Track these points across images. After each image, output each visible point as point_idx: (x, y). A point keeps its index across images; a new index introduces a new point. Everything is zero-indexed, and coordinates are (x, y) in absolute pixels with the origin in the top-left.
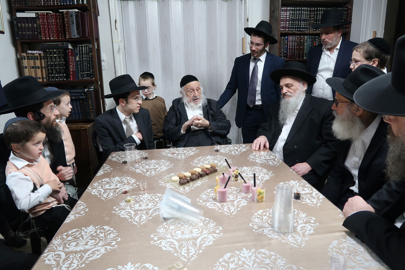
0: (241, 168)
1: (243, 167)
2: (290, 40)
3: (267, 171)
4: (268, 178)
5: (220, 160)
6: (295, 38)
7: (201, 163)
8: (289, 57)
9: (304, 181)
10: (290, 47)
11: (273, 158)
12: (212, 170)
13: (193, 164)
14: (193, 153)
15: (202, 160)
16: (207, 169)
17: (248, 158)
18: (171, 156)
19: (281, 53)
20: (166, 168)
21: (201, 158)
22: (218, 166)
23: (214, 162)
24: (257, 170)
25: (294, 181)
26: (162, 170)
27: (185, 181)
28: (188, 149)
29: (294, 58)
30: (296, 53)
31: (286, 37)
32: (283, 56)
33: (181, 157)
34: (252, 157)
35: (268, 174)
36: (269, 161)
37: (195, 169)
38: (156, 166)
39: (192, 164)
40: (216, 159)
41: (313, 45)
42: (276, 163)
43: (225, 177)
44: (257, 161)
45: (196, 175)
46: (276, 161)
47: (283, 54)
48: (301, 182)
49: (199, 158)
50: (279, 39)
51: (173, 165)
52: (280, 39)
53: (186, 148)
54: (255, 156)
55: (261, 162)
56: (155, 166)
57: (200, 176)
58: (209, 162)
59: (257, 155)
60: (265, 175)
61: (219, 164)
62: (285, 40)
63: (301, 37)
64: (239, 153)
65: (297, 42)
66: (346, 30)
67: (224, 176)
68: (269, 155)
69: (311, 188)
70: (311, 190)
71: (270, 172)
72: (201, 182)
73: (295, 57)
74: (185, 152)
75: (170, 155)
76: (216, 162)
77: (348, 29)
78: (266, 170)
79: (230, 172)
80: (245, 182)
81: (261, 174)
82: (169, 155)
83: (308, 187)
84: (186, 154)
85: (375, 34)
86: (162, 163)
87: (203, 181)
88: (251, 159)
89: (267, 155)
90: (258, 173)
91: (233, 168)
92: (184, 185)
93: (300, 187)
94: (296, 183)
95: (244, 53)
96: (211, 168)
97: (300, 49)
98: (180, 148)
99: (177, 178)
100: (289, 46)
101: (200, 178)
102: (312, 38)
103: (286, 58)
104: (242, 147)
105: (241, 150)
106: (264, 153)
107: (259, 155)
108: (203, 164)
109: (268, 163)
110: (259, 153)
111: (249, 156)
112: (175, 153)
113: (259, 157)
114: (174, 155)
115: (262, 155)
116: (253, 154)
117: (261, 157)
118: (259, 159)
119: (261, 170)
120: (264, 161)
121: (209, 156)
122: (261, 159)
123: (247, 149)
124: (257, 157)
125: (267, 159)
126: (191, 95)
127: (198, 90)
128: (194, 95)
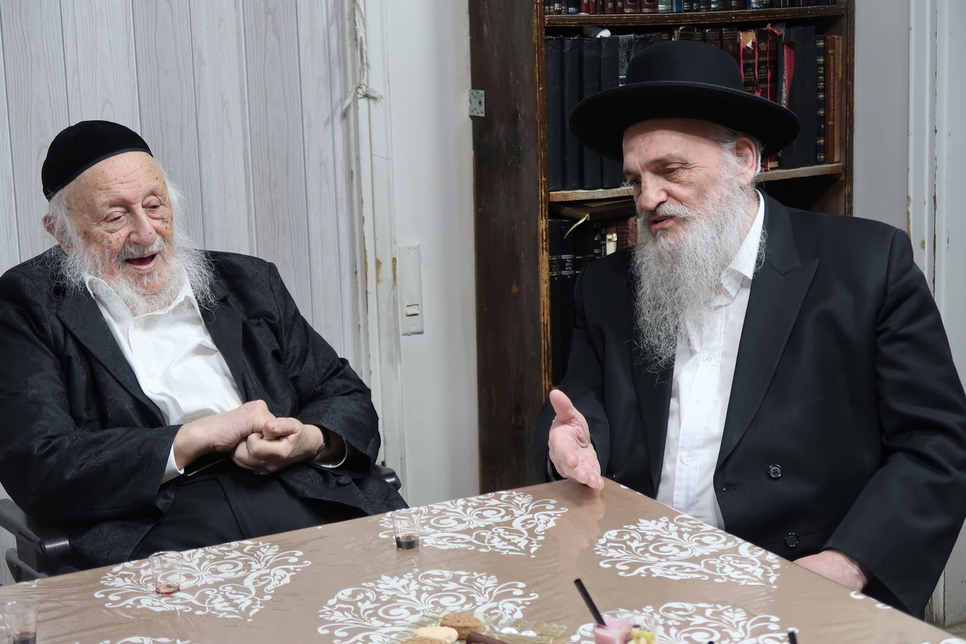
3: (748, 615)
5: (466, 594)
7: (375, 623)
8: (588, 5)
11: (722, 547)
13: (339, 633)
14: (279, 571)
15: (368, 605)
17: (601, 564)
21: (353, 596)
22: (482, 623)
23: (439, 604)
24: (701, 619)
28: (232, 555)
29: (615, 10)
32: (560, 1)
33: (235, 606)
34: (612, 552)
35: (766, 630)
36: (716, 562)
40: (437, 589)
42: (755, 570)
44: (657, 571)
46: (749, 561)
49: (339, 595)
54: (629, 548)
55: (681, 576)
60: (754, 637)
61: (480, 614)
64: (527, 540)
68: (691, 534)
71: (768, 620)
73: (615, 4)
74: (227, 571)
75: (154, 604)
76: (452, 605)
78: (742, 612)
81: (734, 634)
82: (146, 600)
84: (250, 585)
88: (619, 567)
89: (681, 534)
103: (572, 9)
104: (523, 509)
105: (529, 522)
106: (656, 524)
107: (643, 540)
108: (390, 625)
109: (719, 574)
110: (634, 530)
111: (598, 553)
112: (179, 590)
113: (651, 548)
114: (179, 601)
115: (657, 536)
116: (608, 541)
117: (661, 549)
118: (659, 561)
119: (714, 613)
120: (692, 568)
121: (384, 577)
122: (668, 560)
123: (555, 515)
124: (643, 552)
125: (697, 555)
126: (113, 237)
127: (155, 207)
128: (134, 237)
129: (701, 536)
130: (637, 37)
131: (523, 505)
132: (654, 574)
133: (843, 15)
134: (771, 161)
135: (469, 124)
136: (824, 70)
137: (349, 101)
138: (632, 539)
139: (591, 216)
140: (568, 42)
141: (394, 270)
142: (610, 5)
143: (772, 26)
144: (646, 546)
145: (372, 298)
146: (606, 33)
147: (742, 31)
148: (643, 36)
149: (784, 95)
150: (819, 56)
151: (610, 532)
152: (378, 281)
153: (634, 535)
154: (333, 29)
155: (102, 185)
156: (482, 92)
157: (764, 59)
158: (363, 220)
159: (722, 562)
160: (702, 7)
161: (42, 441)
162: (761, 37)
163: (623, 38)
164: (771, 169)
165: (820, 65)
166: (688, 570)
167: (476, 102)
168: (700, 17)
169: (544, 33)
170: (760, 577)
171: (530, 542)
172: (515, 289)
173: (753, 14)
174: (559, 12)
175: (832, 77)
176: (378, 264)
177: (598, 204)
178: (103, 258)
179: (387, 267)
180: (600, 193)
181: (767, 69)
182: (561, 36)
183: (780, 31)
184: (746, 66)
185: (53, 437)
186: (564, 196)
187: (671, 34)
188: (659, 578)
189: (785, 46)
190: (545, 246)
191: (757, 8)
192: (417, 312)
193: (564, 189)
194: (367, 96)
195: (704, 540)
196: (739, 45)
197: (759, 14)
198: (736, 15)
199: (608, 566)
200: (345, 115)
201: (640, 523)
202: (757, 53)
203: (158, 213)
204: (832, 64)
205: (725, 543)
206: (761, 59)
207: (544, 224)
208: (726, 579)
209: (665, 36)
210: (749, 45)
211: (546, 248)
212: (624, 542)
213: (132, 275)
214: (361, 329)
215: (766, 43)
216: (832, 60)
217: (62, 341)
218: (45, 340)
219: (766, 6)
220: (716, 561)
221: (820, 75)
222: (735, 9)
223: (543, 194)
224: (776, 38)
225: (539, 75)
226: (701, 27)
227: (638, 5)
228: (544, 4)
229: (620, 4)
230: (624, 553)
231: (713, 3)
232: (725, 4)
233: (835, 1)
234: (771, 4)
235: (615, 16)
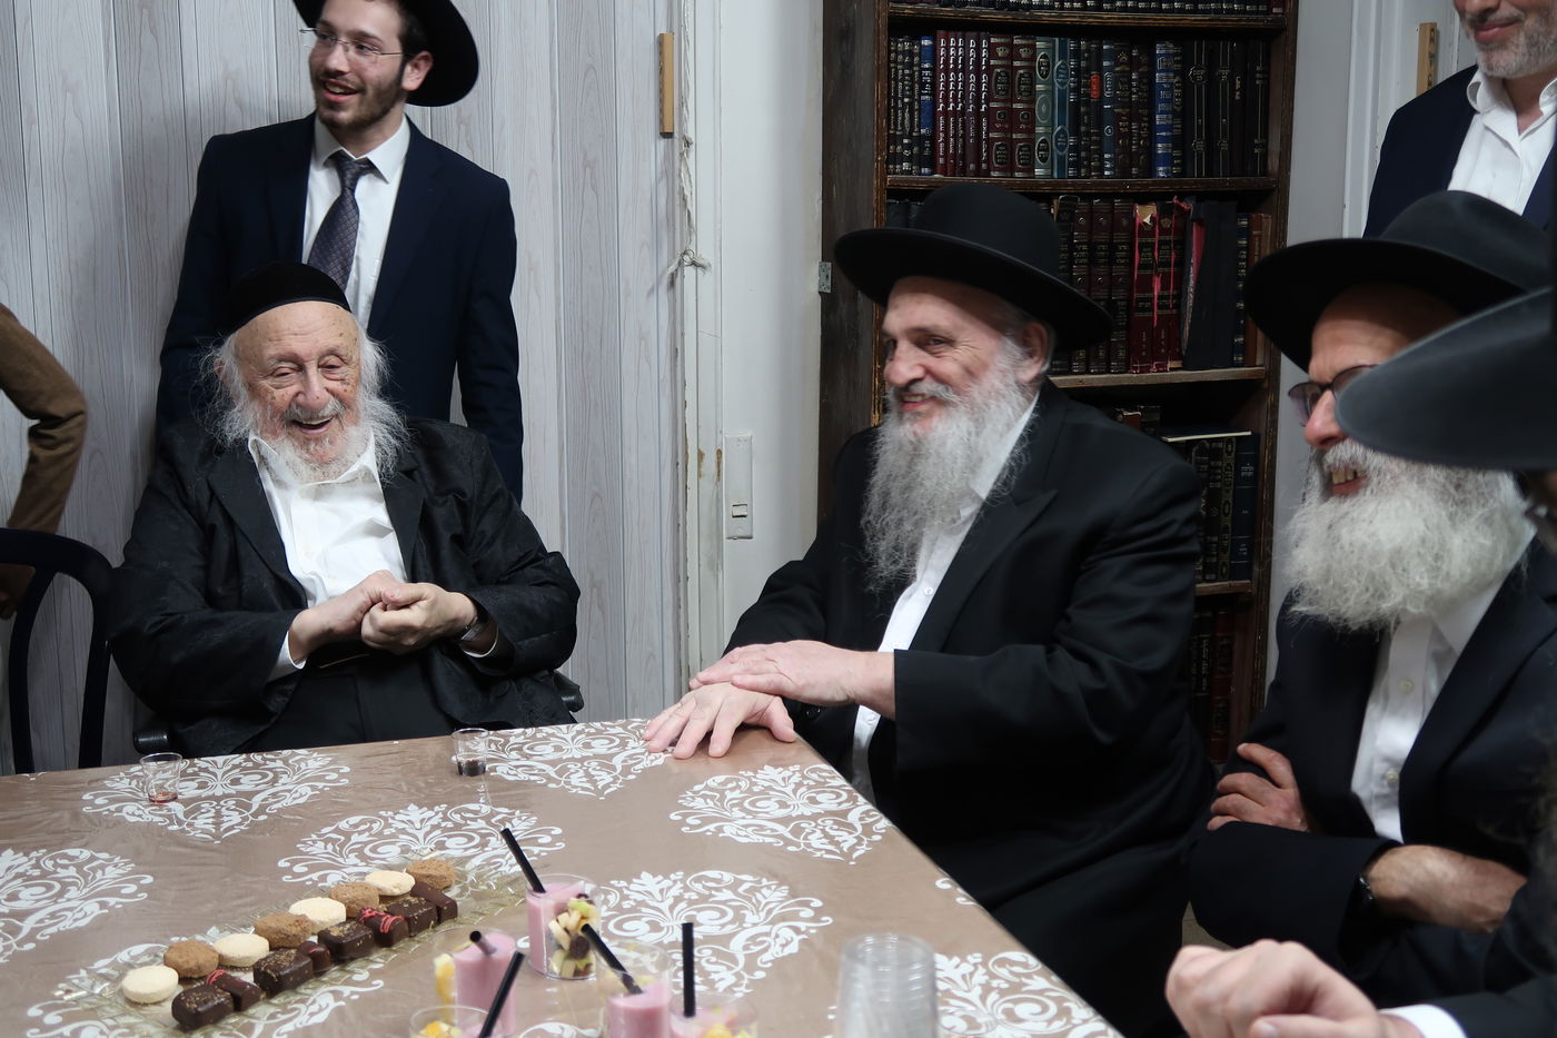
0: (623, 883)
1: (630, 875)
2: (946, 62)
3: (793, 894)
4: (793, 948)
5: (483, 836)
6: (978, 49)
7: (352, 859)
8: (945, 166)
9: (1020, 955)
10: (947, 105)
11: (833, 807)
12: (419, 906)
13: (298, 869)
14: (303, 788)
15: (364, 838)
16: (384, 898)
17: (673, 816)
18: (149, 815)
19: (894, 140)
20: (93, 908)
21: (356, 826)
22: (463, 876)
23: (441, 846)
24: (727, 895)
25: (956, 960)
26: (66, 925)
27: (221, 998)
28: (271, 765)
29: (978, 172)
30: (988, 140)
31: (926, 42)
32: (909, 159)
33: (217, 824)
34: (699, 803)
35: (795, 916)
36: (809, 826)
37: (300, 908)
38: (25, 893)
39: (288, 871)
40: (457, 826)
41: (1088, 95)
42: (847, 840)
43: (495, 956)
44: (729, 830)
45: (304, 949)
46: (850, 827)
47: (909, 147)
48: (1002, 963)
49: (343, 825)
50: (884, 53)
51: (149, 879)
52: (889, 52)
53: (257, 757)
54: (723, 796)
55: (756, 839)
56: (13, 897)
57: (333, 953)
58: (405, 850)
59: (732, 790)
60: (773, 923)
61: (477, 861)
62: (916, 59)
63: (1011, 46)
64: (616, 778)
65: (990, 76)
66: (1269, 12)
67: (487, 950)
68: (809, 787)
69: (1059, 1001)
70: (1058, 1016)
71: (806, 904)
72: (337, 995)
73: (978, 163)
74: (248, 783)
75: (134, 813)
76: (455, 847)
77: (1284, 7)
78: (785, 890)
79: (534, 916)
80: (630, 985)
81: (750, 918)
82: (130, 808)
83: (1041, 992)
84: (256, 801)
85: (1432, 40)
86: (72, 871)
87: (347, 990)
88: (690, 820)
89: (798, 787)
90: (731, 914)
91: (555, 891)
92: (209, 1028)
93: (993, 996)
94: (966, 968)
95: (667, 131)
96: (413, 893)
97: (1010, 115)
98: (220, 759)
99: (160, 981)
100: (946, 98)
101: (334, 972)
102: (1077, 54)
103: (925, 170)
105: (634, 757)
106: (780, 772)
107: (749, 791)
108: (364, 864)
109: (801, 841)
110: (748, 777)
111: (679, 801)
112: (175, 799)
113: (747, 801)
114: (164, 812)
115: (770, 788)
116: (707, 788)
117: (758, 803)
118: (744, 818)
119: (752, 890)
120: (775, 831)
121: (412, 807)
122: (754, 818)
124: (733, 806)
125: (795, 813)
126: (278, 393)
127: (333, 367)
128: (301, 398)
129: (820, 792)
132: (724, 833)
133: (1272, 190)
134: (1173, 359)
135: (818, 300)
136: (1247, 255)
137: (672, 268)
138: (735, 788)
140: (915, 207)
141: (719, 464)
142: (972, 166)
143: (1179, 199)
144: (744, 799)
145: (692, 493)
147: (1140, 204)
149: (1192, 282)
150: (1240, 237)
151: (717, 777)
152: (699, 475)
153: (742, 784)
154: (662, 187)
155: (273, 335)
156: (829, 264)
157: (1167, 238)
158: (685, 404)
159: (816, 826)
160: (1092, 173)
161: (157, 618)
162: (1164, 212)
164: (1171, 369)
165: (1243, 249)
166: (768, 832)
167: (824, 275)
168: (1087, 185)
169: (885, 195)
170: (845, 850)
171: (615, 781)
173: (1154, 183)
174: (909, 172)
176: (701, 455)
178: (263, 415)
179: (710, 460)
181: (1170, 249)
182: (907, 200)
183: (1187, 205)
184: (1142, 246)
185: (171, 614)
187: (1050, 204)
188: (725, 839)
189: (1194, 223)
191: (1163, 177)
192: (745, 513)
194: (693, 263)
195: (820, 797)
196: (1135, 219)
197: (1165, 183)
198: (1135, 184)
199: (678, 818)
200: (672, 284)
201: (762, 769)
202: (1157, 231)
203: (338, 374)
204: (1257, 248)
205: (840, 804)
206: (1163, 238)
208: (801, 847)
209: (1043, 206)
210: (1147, 220)
212: (722, 791)
213: (298, 439)
214: (681, 528)
215: (1171, 218)
216: (1257, 243)
217: (207, 509)
218: (186, 506)
219: (1175, 175)
220: (810, 824)
221: (1243, 261)
222: (1134, 178)
224: (1184, 213)
226: (1088, 197)
227: (1009, 168)
228: (888, 163)
229: (984, 165)
230: (711, 803)
231: (1108, 169)
232: (1122, 170)
233: (1265, 173)
234: (1183, 174)
235: (975, 180)
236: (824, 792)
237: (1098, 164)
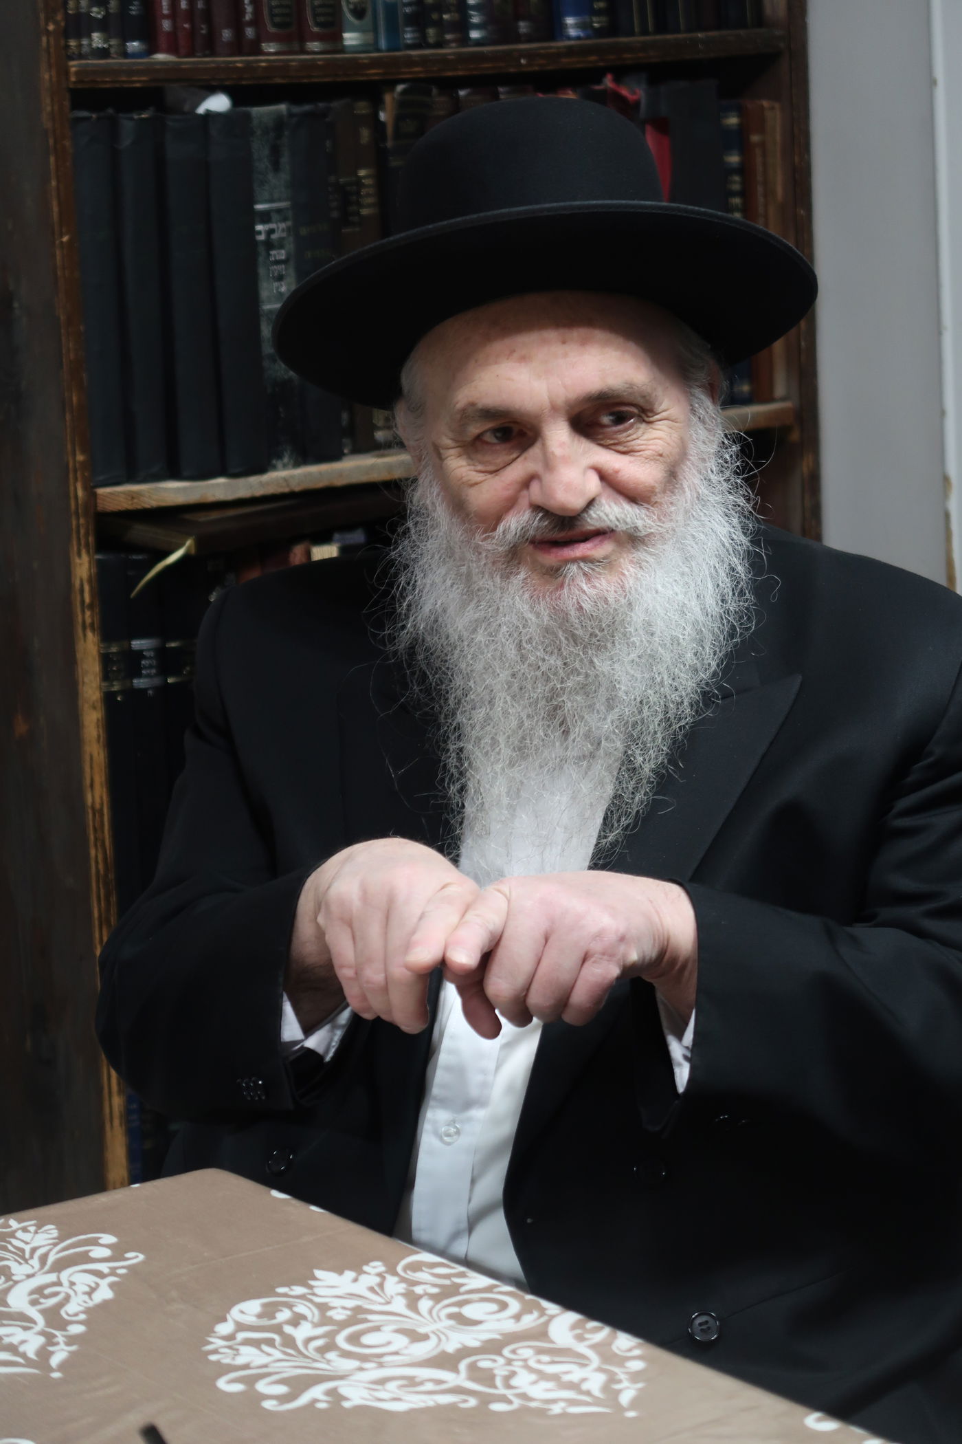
8: (173, 35)
11: (510, 1326)
17: (223, 1384)
29: (239, 46)
32: (103, 25)
34: (248, 1355)
36: (497, 1365)
42: (587, 1378)
44: (355, 1394)
46: (574, 1356)
47: (102, 0)
54: (289, 1342)
55: (413, 1401)
59: (294, 1324)
68: (436, 1298)
73: (238, 31)
88: (263, 1388)
89: (412, 1301)
103: (134, 45)
104: (35, 1262)
105: (47, 1292)
106: (355, 1280)
107: (325, 1320)
109: (502, 1391)
110: (302, 1297)
111: (213, 1358)
113: (341, 1340)
115: (358, 1310)
116: (241, 1327)
117: (366, 1339)
118: (361, 1369)
120: (439, 1383)
122: (381, 1365)
123: (113, 1272)
124: (322, 1350)
125: (451, 1347)
129: (461, 1304)
130: (296, 109)
131: (33, 1250)
132: (346, 1399)
133: (780, 54)
136: (743, 183)
138: (296, 1320)
139: (199, 543)
140: (129, 124)
142: (226, 34)
143: (617, 80)
144: (331, 1335)
146: (218, 103)
148: (307, 108)
150: (728, 148)
151: (244, 1306)
153: (301, 1308)
159: (509, 1362)
160: (448, 37)
163: (262, 112)
165: (732, 171)
166: (429, 1386)
168: (444, 60)
169: (67, 103)
170: (597, 1392)
171: (50, 1340)
172: (21, 728)
173: (571, 51)
174: (103, 53)
175: (761, 200)
177: (215, 515)
180: (219, 488)
182: (111, 111)
183: (634, 91)
186: (132, 496)
187: (377, 103)
188: (361, 1410)
189: (649, 128)
190: (88, 620)
191: (578, 38)
193: (132, 478)
195: (469, 1311)
197: (590, 51)
198: (530, 55)
199: (238, 1387)
201: (315, 1279)
204: (760, 168)
205: (517, 1317)
207: (86, 566)
208: (517, 1403)
209: (362, 108)
211: (92, 625)
212: (278, 1329)
216: (759, 160)
219: (599, 33)
220: (495, 1361)
221: (733, 194)
222: (530, 41)
223: (80, 493)
224: (627, 108)
225: (60, 204)
226: (449, 85)
227: (294, 35)
228: (66, 33)
229: (250, 32)
230: (278, 1355)
231: (477, 27)
232: (502, 29)
233: (760, 20)
234: (612, 29)
235: (239, 61)
236: (467, 1302)
237: (456, 16)
